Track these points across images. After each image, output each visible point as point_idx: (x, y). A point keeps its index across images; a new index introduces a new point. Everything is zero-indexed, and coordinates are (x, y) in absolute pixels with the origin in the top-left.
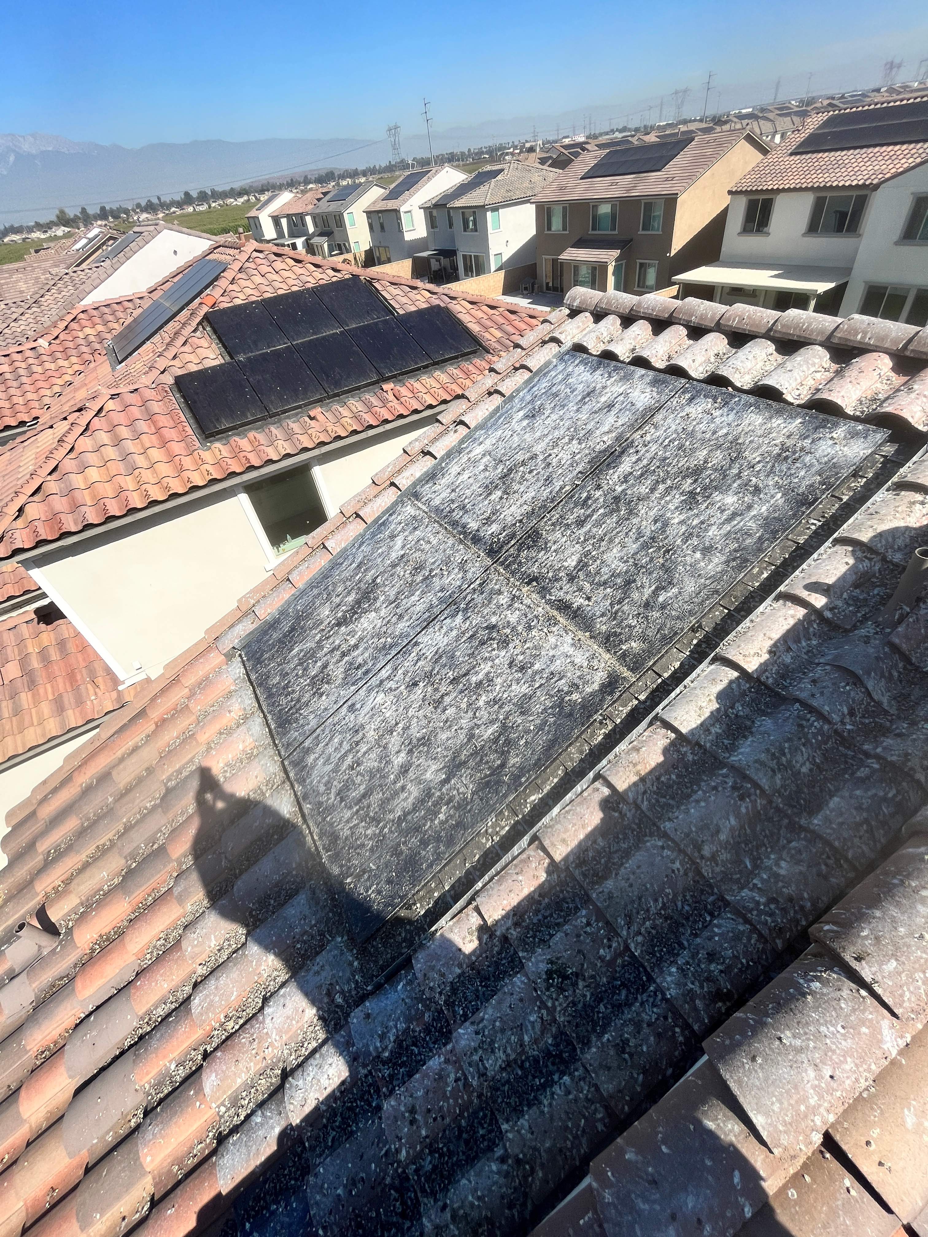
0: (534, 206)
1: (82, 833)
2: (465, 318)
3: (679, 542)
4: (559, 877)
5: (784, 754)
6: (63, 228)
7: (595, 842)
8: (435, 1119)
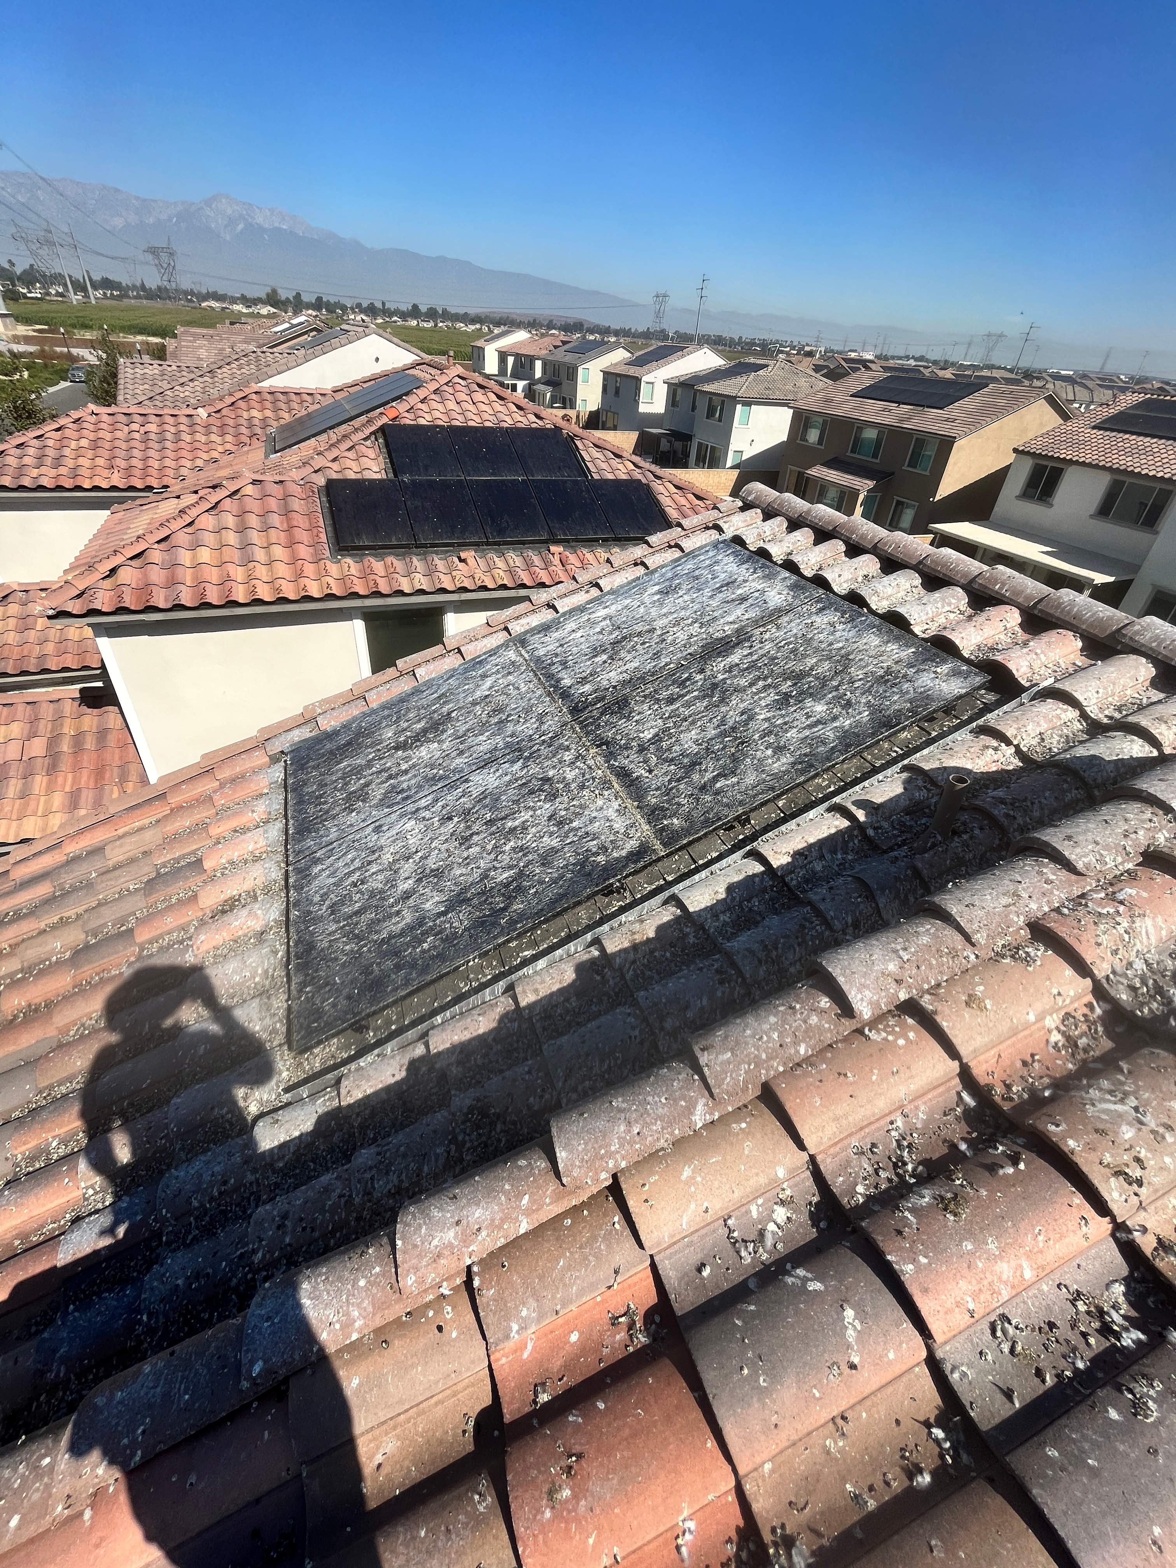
0: (792, 411)
1: (49, 902)
2: (665, 501)
3: (756, 737)
4: (519, 1026)
5: (776, 948)
6: (269, 308)
7: (567, 1000)
8: (304, 1229)
